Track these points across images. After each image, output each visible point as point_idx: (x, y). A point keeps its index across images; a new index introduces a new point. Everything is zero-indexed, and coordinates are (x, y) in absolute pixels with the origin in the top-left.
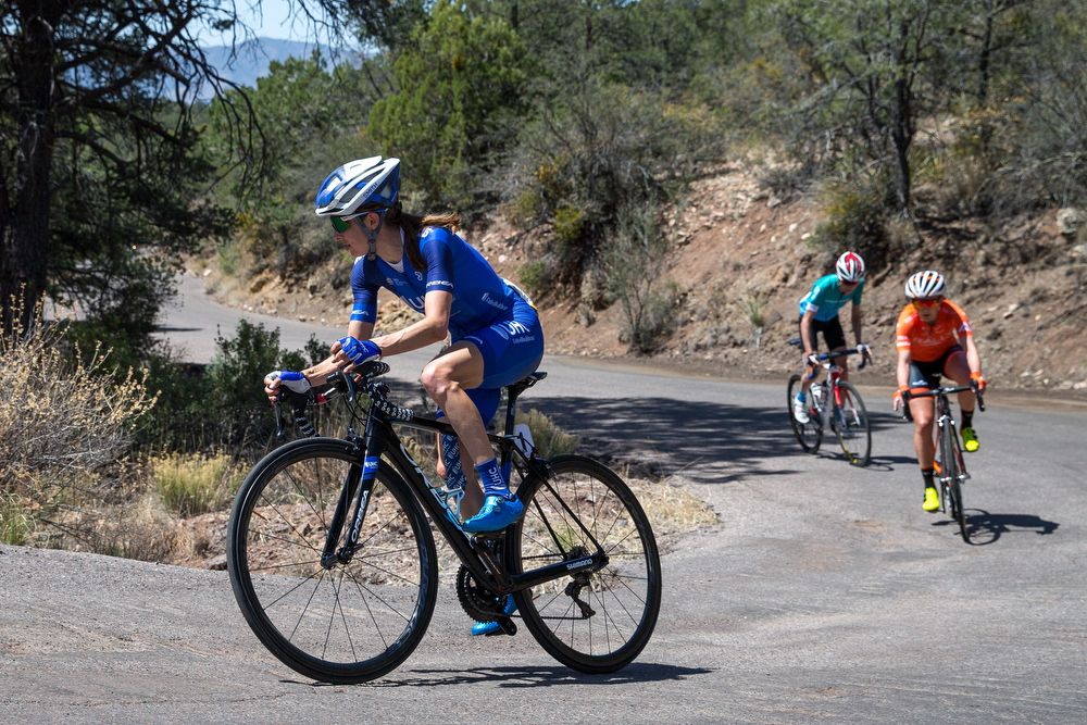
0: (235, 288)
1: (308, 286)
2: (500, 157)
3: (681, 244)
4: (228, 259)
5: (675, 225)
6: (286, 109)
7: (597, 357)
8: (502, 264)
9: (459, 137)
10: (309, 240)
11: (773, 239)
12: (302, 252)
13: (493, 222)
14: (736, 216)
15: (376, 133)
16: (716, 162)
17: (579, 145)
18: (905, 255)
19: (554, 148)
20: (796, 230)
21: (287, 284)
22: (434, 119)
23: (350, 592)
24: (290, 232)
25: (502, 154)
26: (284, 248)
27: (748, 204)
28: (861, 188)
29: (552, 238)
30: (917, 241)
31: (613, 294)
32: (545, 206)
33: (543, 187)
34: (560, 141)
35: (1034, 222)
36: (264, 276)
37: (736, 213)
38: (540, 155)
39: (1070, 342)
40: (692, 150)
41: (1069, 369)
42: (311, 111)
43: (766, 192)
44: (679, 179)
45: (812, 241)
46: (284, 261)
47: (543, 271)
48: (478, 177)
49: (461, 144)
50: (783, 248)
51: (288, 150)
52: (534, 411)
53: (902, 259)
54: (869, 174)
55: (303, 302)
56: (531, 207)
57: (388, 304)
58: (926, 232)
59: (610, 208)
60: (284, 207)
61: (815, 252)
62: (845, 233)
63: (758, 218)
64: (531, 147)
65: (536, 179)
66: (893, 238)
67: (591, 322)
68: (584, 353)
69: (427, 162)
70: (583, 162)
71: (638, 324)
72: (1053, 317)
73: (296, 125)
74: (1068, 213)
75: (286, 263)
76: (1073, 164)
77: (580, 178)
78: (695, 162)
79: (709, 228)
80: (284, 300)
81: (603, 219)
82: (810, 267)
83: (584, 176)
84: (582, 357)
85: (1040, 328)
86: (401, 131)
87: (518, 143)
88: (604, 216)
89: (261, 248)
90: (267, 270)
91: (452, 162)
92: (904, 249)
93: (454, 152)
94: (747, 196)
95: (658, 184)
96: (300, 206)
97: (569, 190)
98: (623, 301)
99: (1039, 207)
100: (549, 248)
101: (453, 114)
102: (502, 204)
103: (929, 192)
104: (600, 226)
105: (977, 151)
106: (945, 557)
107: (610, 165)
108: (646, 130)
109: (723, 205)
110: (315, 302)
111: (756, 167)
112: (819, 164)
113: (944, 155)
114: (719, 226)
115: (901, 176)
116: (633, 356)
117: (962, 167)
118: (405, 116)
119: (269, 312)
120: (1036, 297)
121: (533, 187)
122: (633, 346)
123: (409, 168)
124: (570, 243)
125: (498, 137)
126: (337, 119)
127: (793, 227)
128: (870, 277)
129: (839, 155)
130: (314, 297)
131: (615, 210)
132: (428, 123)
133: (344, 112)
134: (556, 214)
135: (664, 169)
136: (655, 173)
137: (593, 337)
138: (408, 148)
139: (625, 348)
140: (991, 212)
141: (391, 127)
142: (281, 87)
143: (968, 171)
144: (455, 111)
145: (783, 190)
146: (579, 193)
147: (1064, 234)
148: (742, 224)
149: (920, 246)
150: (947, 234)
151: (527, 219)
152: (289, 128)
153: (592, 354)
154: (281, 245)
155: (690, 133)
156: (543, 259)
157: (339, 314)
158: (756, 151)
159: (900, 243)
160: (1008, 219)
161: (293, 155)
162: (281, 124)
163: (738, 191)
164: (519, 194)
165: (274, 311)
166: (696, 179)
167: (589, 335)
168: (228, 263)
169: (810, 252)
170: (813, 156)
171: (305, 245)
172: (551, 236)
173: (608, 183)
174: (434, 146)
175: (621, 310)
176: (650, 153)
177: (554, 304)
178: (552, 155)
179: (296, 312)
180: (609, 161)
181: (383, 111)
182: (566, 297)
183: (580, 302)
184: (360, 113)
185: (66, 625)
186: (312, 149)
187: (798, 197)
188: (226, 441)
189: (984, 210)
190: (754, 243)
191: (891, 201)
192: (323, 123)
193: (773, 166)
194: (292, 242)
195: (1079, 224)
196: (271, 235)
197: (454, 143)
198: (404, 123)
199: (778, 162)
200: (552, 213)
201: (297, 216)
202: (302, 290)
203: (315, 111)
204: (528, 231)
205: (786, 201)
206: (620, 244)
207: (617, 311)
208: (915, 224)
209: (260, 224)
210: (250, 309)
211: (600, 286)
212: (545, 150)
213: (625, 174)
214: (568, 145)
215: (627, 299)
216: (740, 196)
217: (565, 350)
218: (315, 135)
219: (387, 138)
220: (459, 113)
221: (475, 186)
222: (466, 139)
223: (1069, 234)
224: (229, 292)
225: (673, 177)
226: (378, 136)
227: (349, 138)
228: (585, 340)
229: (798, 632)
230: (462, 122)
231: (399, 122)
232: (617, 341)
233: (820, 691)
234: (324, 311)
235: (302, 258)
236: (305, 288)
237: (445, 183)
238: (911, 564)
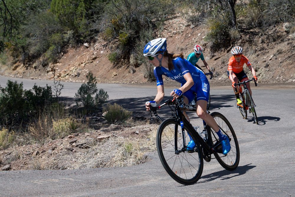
0: (7, 69)
1: (34, 67)
2: (98, 17)
4: (3, 59)
6: (20, 4)
7: (137, 83)
8: (102, 54)
9: (83, 11)
10: (32, 50)
11: (193, 39)
12: (30, 55)
13: (97, 40)
14: (180, 32)
15: (53, 11)
16: (172, 14)
17: (125, 11)
18: (236, 41)
19: (116, 12)
20: (201, 35)
21: (26, 66)
22: (74, 5)
23: (52, 173)
24: (25, 48)
25: (99, 16)
26: (23, 54)
27: (184, 27)
28: (220, 20)
30: (240, 36)
31: (141, 61)
32: (115, 33)
33: (114, 26)
34: (118, 10)
35: (276, 28)
36: (17, 64)
37: (180, 31)
38: (112, 15)
39: (291, 66)
40: (164, 11)
41: (291, 75)
43: (190, 23)
44: (160, 21)
45: (206, 39)
47: (116, 55)
48: (91, 24)
49: (84, 13)
50: (197, 42)
51: (22, 19)
52: (115, 104)
53: (235, 43)
54: (223, 15)
55: (32, 72)
56: (110, 33)
57: (63, 71)
58: (242, 33)
59: (137, 32)
60: (22, 39)
61: (207, 42)
62: (216, 36)
63: (188, 32)
64: (108, 12)
65: (111, 24)
66: (232, 36)
67: (134, 71)
69: (73, 20)
70: (127, 17)
71: (150, 71)
72: (284, 59)
73: (24, 10)
74: (286, 24)
75: (25, 59)
76: (286, 8)
77: (126, 22)
78: (165, 15)
79: (172, 37)
80: (25, 72)
82: (206, 48)
83: (128, 22)
84: (132, 84)
85: (281, 63)
86: (62, 10)
87: (104, 12)
88: (136, 35)
89: (15, 54)
90: (18, 62)
91: (81, 20)
92: (236, 39)
93: (82, 16)
94: (183, 25)
95: (153, 23)
96: (28, 38)
97: (123, 27)
98: (145, 64)
99: (277, 23)
100: (118, 47)
101: (80, 3)
102: (100, 33)
103: (242, 20)
104: (134, 38)
105: (256, 6)
106: (254, 141)
107: (136, 18)
108: (147, 5)
109: (176, 28)
110: (36, 72)
111: (185, 15)
112: (206, 13)
113: (246, 7)
114: (175, 36)
115: (233, 15)
116: (149, 82)
117: (252, 11)
118: (63, 4)
119: (20, 77)
120: (279, 52)
121: (110, 26)
122: (149, 79)
123: (66, 22)
124: (125, 45)
125: (96, 10)
126: (39, 7)
127: (199, 34)
128: (225, 50)
129: (213, 9)
130: (36, 71)
131: (139, 33)
132: (72, 6)
133: (41, 4)
134: (119, 35)
135: (155, 17)
136: (152, 19)
138: (65, 15)
139: (147, 80)
140: (262, 25)
141: (59, 8)
143: (254, 12)
144: (81, 2)
145: (195, 22)
146: (126, 27)
147: (285, 31)
148: (183, 34)
149: (241, 38)
150: (249, 33)
151: (109, 38)
152: (22, 11)
153: (135, 83)
155: (162, 4)
156: (116, 51)
158: (185, 10)
159: (234, 37)
160: (268, 27)
161: (24, 20)
162: (19, 10)
163: (180, 24)
164: (106, 29)
165: (22, 76)
166: (166, 20)
167: (134, 76)
168: (3, 61)
169: (205, 43)
170: (204, 10)
171: (31, 52)
172: (118, 43)
173: (136, 23)
174: (75, 15)
175: (144, 67)
176: (150, 12)
177: (121, 67)
178: (116, 15)
179: (30, 76)
180: (136, 16)
181: (55, 3)
182: (125, 64)
183: (130, 65)
184: (47, 4)
186: (31, 18)
187: (200, 24)
188: (6, 124)
189: (260, 25)
190: (187, 41)
191: (230, 24)
192: (34, 9)
193: (191, 14)
194: (26, 51)
195: (290, 27)
196: (18, 49)
197: (82, 13)
198: (63, 7)
199: (193, 13)
200: (118, 35)
201: (27, 42)
202: (31, 68)
203: (31, 5)
204: (110, 42)
205: (197, 26)
206: (142, 44)
207: (142, 67)
208: (239, 31)
209: (14, 46)
210: (13, 76)
211: (136, 59)
212: (113, 14)
213: (142, 21)
214: (121, 11)
215: (146, 63)
216: (181, 25)
217: (126, 82)
218: (32, 13)
219: (58, 12)
220: (82, 2)
221: (90, 27)
222: (85, 11)
223: (287, 31)
224: (4, 71)
225: (158, 20)
226: (54, 12)
227: (44, 13)
228: (133, 78)
229: (208, 171)
230: (84, 5)
231: (61, 7)
232: (144, 78)
233: (215, 190)
234: (40, 75)
235: (30, 57)
236: (32, 67)
237: (79, 27)
238: (244, 144)
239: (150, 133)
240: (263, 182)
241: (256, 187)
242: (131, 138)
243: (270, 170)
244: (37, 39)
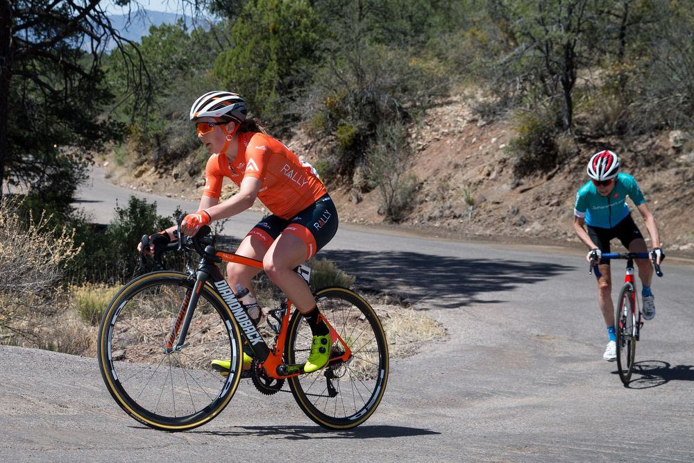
0: (124, 175)
1: (173, 174)
2: (300, 91)
3: (419, 150)
4: (119, 155)
5: (416, 137)
6: (160, 57)
7: (363, 223)
9: (274, 77)
10: (174, 143)
11: (481, 148)
12: (169, 152)
13: (295, 134)
14: (456, 132)
15: (219, 74)
16: (443, 96)
17: (353, 84)
18: (568, 159)
19: (336, 86)
20: (496, 142)
21: (159, 172)
22: (258, 65)
23: (207, 377)
24: (161, 138)
25: (302, 89)
26: (157, 149)
27: (464, 124)
28: (540, 115)
29: (335, 145)
30: (576, 150)
31: (374, 182)
32: (330, 124)
33: (329, 111)
34: (341, 81)
35: (654, 139)
36: (142, 168)
37: (456, 130)
38: (326, 89)
39: (676, 219)
40: (428, 88)
41: (677, 237)
42: (176, 59)
43: (476, 117)
44: (419, 107)
45: (506, 150)
46: (157, 157)
47: (328, 166)
48: (286, 103)
49: (275, 82)
50: (487, 154)
51: (161, 84)
52: (325, 259)
53: (566, 162)
54: (545, 105)
55: (169, 184)
56: (321, 124)
57: (227, 187)
58: (582, 145)
59: (372, 126)
60: (158, 122)
61: (508, 157)
62: (529, 145)
63: (471, 134)
64: (322, 84)
65: (324, 106)
66: (560, 148)
67: (359, 200)
68: (354, 221)
69: (252, 94)
70: (355, 95)
71: (391, 202)
72: (666, 202)
73: (167, 68)
74: (676, 134)
75: (159, 159)
76: (681, 101)
77: (354, 106)
78: (430, 96)
79: (438, 140)
80: (157, 183)
81: (368, 133)
82: (505, 167)
83: (356, 104)
84: (353, 224)
85: (657, 209)
86: (236, 73)
87: (313, 82)
88: (369, 130)
89: (142, 148)
90: (146, 163)
91: (269, 94)
92: (568, 155)
93: (270, 87)
94: (464, 119)
95: (405, 110)
96: (168, 121)
97: (346, 113)
98: (381, 188)
99: (659, 129)
100: (332, 152)
101: (270, 62)
102: (302, 122)
103: (584, 118)
104: (366, 137)
105: (617, 92)
106: (596, 360)
107: (373, 98)
108: (397, 75)
109: (448, 124)
110: (177, 184)
111: (470, 100)
112: (512, 98)
113: (595, 94)
114: (445, 138)
115: (566, 108)
116: (387, 223)
117: (607, 102)
118: (239, 63)
119: (147, 190)
120: (655, 188)
121: (322, 111)
122: (387, 217)
124: (347, 148)
125: (300, 78)
126: (193, 64)
127: (494, 140)
128: (544, 174)
129: (526, 93)
130: (176, 182)
131: (376, 128)
132: (253, 68)
133: (198, 60)
134: (337, 129)
135: (409, 100)
136: (403, 103)
137: (360, 210)
138: (240, 84)
139: (382, 218)
140: (626, 132)
141: (229, 70)
142: (157, 43)
143: (610, 105)
144: (271, 60)
145: (488, 116)
146: (353, 115)
147: (674, 148)
148: (460, 138)
149: (578, 154)
150: (596, 146)
151: (318, 132)
152: (162, 70)
153: (360, 221)
154: (155, 147)
155: (426, 76)
156: (328, 159)
157: (193, 193)
158: (470, 90)
159: (565, 151)
160: (636, 137)
161: (164, 89)
162: (157, 68)
163: (458, 116)
164: (313, 116)
165: (150, 190)
166: (430, 107)
167: (358, 209)
168: (120, 158)
169: (505, 156)
170: (508, 93)
172: (333, 144)
173: (372, 109)
174: (257, 84)
175: (379, 193)
176: (400, 90)
177: (335, 189)
178: (335, 90)
179: (165, 191)
180: (373, 94)
181: (224, 60)
182: (343, 184)
183: (352, 187)
184: (208, 61)
185: (24, 396)
186: (176, 84)
187: (498, 120)
188: (121, 276)
189: (621, 131)
190: (468, 150)
191: (560, 124)
192: (184, 67)
193: (481, 100)
194: (163, 145)
195: (684, 141)
196: (149, 140)
197: (271, 82)
198: (238, 68)
199: (484, 97)
200: (334, 128)
201: (166, 128)
202: (169, 176)
203: (179, 60)
204: (319, 140)
205: (490, 123)
206: (380, 149)
207: (376, 193)
208: (575, 139)
209: (142, 132)
210: (135, 188)
211: (366, 177)
212: (330, 87)
213: (384, 102)
214: (346, 83)
215: (383, 185)
216: (459, 119)
218: (179, 75)
219: (226, 77)
220: (274, 62)
221: (285, 110)
222: (278, 78)
223: (678, 148)
224: (120, 177)
225: (415, 106)
226: (221, 76)
227: (201, 77)
228: (356, 212)
229: (502, 409)
230: (276, 67)
231: (235, 67)
232: (377, 214)
233: (520, 449)
234: (183, 191)
235: (169, 155)
236: (171, 175)
237: (264, 108)
238: (575, 365)
239: (387, 322)
240: (619, 446)
241: (606, 454)
242: (350, 327)
243: (630, 423)
244: (185, 124)
